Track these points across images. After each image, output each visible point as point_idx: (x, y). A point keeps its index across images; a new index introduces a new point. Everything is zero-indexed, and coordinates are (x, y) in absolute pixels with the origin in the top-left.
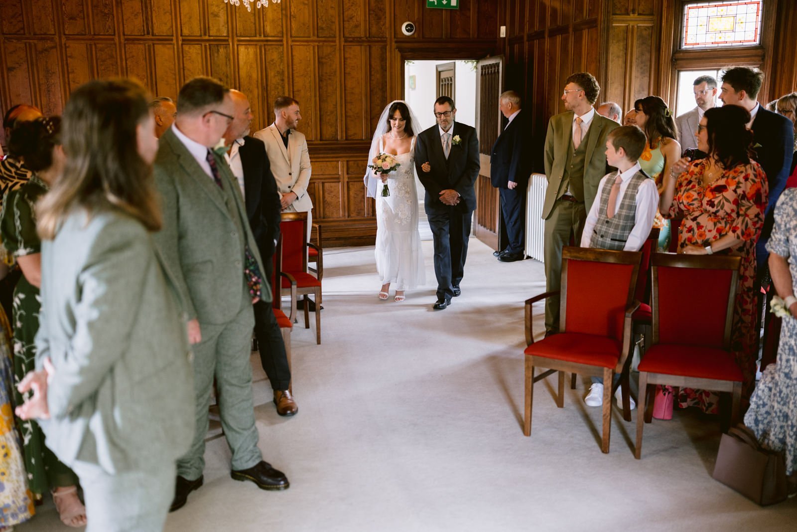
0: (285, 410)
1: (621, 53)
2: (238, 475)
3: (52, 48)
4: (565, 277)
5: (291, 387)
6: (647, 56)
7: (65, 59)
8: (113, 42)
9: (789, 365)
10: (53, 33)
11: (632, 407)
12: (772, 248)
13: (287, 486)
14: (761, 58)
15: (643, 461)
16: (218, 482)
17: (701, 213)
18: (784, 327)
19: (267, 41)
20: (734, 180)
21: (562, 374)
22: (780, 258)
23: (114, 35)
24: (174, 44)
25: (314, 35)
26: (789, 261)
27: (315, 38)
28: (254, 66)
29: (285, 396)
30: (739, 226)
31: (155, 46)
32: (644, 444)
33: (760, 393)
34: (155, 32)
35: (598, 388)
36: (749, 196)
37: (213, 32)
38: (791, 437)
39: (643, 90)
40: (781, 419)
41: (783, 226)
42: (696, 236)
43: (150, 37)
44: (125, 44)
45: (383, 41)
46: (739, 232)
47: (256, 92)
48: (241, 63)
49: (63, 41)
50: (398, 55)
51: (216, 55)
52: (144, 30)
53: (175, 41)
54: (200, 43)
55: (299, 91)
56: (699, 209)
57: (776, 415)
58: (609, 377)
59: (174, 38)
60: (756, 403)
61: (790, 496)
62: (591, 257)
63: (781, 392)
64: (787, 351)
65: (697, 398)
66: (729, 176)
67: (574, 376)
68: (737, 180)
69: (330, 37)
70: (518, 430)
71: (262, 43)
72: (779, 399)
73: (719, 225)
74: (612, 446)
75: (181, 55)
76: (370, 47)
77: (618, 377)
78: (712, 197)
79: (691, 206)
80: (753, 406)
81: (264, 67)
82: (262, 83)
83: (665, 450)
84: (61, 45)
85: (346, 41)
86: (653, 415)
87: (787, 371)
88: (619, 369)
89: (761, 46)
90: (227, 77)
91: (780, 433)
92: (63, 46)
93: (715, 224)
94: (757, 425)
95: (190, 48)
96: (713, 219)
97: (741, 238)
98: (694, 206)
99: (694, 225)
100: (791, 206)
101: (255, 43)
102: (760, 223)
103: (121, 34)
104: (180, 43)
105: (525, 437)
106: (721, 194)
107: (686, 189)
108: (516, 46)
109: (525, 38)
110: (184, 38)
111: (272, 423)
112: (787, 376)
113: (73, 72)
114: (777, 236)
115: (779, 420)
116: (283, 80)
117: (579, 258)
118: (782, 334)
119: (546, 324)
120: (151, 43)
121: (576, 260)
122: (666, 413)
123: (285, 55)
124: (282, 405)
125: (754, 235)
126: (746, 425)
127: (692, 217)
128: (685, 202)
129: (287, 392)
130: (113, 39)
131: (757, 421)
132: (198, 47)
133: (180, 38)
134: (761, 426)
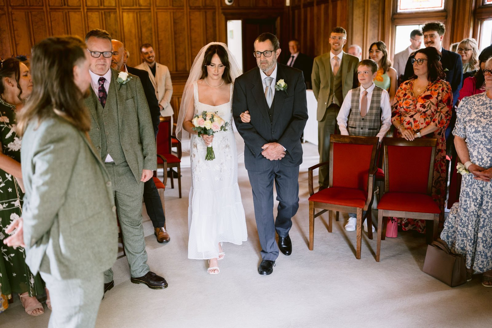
0: (162, 239)
1: (361, 15)
2: (135, 280)
3: (3, 14)
4: (332, 153)
5: (165, 225)
6: (377, 16)
7: (11, 21)
8: (42, 10)
9: (466, 203)
10: (3, 5)
11: (373, 230)
12: (456, 133)
13: (166, 286)
14: (445, 18)
15: (382, 263)
16: (122, 285)
17: (415, 113)
18: (463, 181)
19: (141, 9)
20: (436, 92)
21: (331, 212)
22: (461, 139)
23: (43, 6)
24: (81, 12)
25: (170, 5)
26: (466, 141)
27: (171, 7)
28: (133, 24)
29: (162, 231)
30: (437, 118)
31: (70, 13)
32: (381, 253)
33: (450, 220)
34: (69, 4)
35: (353, 220)
36: (444, 100)
37: (106, 4)
38: (470, 246)
39: (375, 38)
40: (462, 235)
41: (462, 120)
42: (413, 127)
43: (66, 7)
44: (50, 12)
45: (213, 8)
46: (437, 122)
47: (134, 41)
48: (125, 23)
49: (10, 10)
50: (223, 17)
51: (108, 18)
52: (62, 3)
53: (82, 10)
54: (98, 10)
55: (162, 40)
56: (414, 110)
57: (459, 233)
58: (360, 213)
59: (82, 8)
60: (448, 226)
61: (468, 281)
62: (347, 141)
63: (462, 220)
64: (465, 195)
65: (415, 224)
66: (432, 89)
67: (338, 213)
68: (437, 91)
69: (181, 6)
70: (306, 247)
71: (138, 11)
72: (461, 224)
73: (427, 120)
74: (362, 255)
75: (86, 19)
76: (206, 12)
77: (365, 213)
78: (423, 102)
79: (409, 109)
80: (446, 228)
81: (139, 26)
82: (138, 36)
83: (394, 256)
84: (8, 14)
85: (190, 9)
86: (386, 235)
87: (465, 207)
88: (366, 208)
89: (445, 10)
90: (116, 32)
91: (461, 244)
92: (10, 13)
93: (425, 120)
94: (448, 239)
95: (92, 14)
96: (423, 116)
97: (438, 125)
98: (411, 109)
99: (411, 120)
100: (467, 108)
101: (133, 10)
102: (449, 116)
103: (48, 5)
104: (86, 10)
105: (310, 251)
106: (429, 100)
107: (404, 98)
108: (296, 11)
109: (302, 6)
110: (88, 8)
111: (155, 248)
112: (465, 210)
113: (17, 30)
114: (458, 126)
115: (461, 236)
116: (151, 34)
117: (340, 141)
118: (462, 185)
119: (319, 182)
120: (66, 11)
121: (338, 143)
122: (394, 234)
123: (152, 17)
124: (160, 236)
125: (446, 124)
126: (442, 239)
127: (410, 115)
128: (405, 107)
129: (163, 228)
130: (42, 9)
131: (448, 237)
132: (97, 13)
133: (85, 8)
134: (450, 240)
